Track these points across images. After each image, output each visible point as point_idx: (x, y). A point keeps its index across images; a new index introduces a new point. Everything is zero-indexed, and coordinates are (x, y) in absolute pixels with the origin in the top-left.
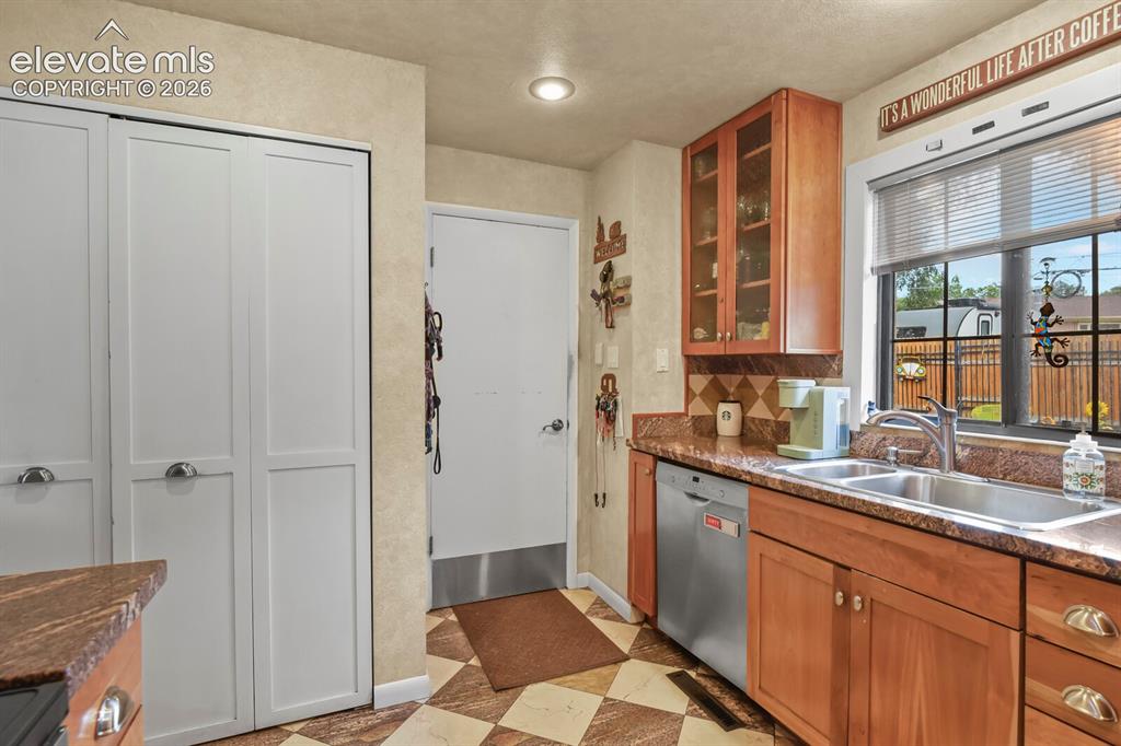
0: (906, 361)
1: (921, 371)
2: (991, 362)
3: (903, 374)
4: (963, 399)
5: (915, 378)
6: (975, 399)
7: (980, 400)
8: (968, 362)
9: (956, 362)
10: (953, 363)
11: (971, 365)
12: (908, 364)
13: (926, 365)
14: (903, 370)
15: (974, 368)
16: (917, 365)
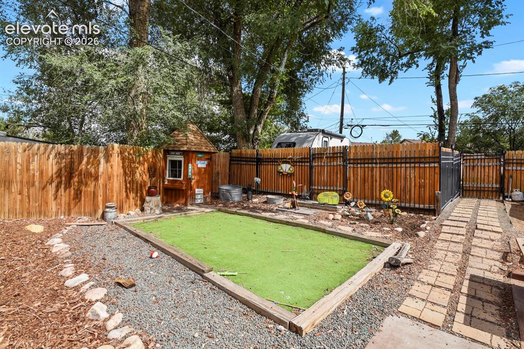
0: (284, 162)
1: (291, 169)
2: (329, 164)
3: (281, 171)
4: (313, 187)
5: (288, 174)
6: (319, 188)
7: (322, 188)
8: (316, 164)
9: (310, 164)
10: (308, 164)
11: (318, 166)
12: (285, 165)
13: (294, 166)
14: (282, 168)
15: (319, 168)
16: (289, 166)
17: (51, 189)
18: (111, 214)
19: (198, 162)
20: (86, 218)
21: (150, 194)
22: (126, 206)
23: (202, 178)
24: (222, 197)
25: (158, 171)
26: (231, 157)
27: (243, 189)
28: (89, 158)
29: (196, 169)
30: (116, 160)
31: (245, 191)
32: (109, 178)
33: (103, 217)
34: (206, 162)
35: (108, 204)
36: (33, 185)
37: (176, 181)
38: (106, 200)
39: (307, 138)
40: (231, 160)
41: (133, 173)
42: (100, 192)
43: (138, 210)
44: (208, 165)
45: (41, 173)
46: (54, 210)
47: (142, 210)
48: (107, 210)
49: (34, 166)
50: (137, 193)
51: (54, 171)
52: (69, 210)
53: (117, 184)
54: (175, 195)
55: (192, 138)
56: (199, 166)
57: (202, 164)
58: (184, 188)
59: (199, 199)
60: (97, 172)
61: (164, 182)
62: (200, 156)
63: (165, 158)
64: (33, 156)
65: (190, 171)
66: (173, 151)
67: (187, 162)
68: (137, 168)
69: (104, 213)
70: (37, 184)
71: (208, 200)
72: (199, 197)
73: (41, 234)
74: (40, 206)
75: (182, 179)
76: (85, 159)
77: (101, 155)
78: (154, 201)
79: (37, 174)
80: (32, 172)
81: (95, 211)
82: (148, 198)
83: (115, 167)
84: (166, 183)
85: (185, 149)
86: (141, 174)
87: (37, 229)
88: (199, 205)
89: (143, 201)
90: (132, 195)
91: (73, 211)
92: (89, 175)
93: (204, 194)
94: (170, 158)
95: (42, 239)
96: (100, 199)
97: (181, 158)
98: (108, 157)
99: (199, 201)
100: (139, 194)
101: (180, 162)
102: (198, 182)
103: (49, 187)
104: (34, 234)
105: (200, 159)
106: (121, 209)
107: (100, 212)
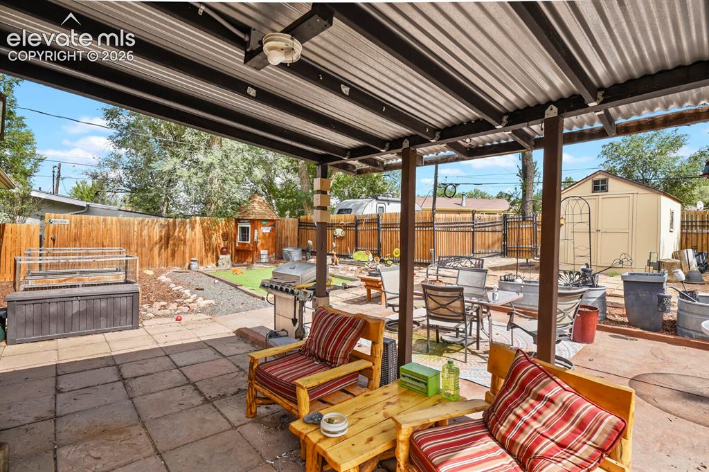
1: (343, 233)
3: (336, 235)
4: (358, 248)
5: (340, 237)
6: (362, 249)
7: (364, 249)
10: (355, 229)
11: (361, 230)
12: (339, 229)
13: (345, 230)
14: (336, 233)
15: (362, 232)
16: (341, 230)
17: (156, 250)
18: (194, 266)
19: (262, 228)
20: (178, 268)
21: (223, 253)
22: (205, 262)
23: (267, 242)
24: (284, 257)
25: (230, 236)
26: (300, 223)
27: (303, 250)
28: (180, 228)
29: (261, 234)
30: (198, 228)
31: (304, 252)
32: (193, 241)
33: (189, 268)
34: (270, 228)
35: (193, 259)
36: (144, 246)
37: (245, 244)
38: (191, 256)
39: (362, 204)
40: (299, 226)
41: (210, 237)
42: (187, 251)
43: (214, 265)
44: (272, 230)
45: (150, 238)
46: (157, 263)
47: (217, 265)
48: (192, 263)
49: (145, 233)
50: (213, 253)
51: (158, 238)
52: (167, 263)
53: (199, 245)
54: (245, 255)
55: (259, 207)
56: (264, 231)
57: (267, 230)
58: (251, 249)
59: (264, 258)
60: (185, 238)
61: (235, 245)
62: (264, 223)
63: (236, 226)
64: (144, 226)
65: (256, 235)
66: (243, 219)
67: (254, 228)
68: (213, 234)
69: (190, 264)
70: (147, 245)
71: (273, 260)
72: (264, 257)
73: (153, 276)
74: (149, 260)
75: (249, 242)
76: (177, 229)
77: (188, 226)
78: (225, 258)
79: (147, 239)
80: (143, 237)
81: (184, 264)
82: (221, 257)
83: (197, 233)
84: (237, 245)
85: (252, 218)
86: (217, 239)
87: (150, 272)
88: (265, 263)
89: (218, 258)
90: (209, 255)
91: (169, 264)
92: (179, 239)
93: (269, 254)
94: (240, 225)
95: (154, 278)
96: (187, 255)
97: (249, 225)
98: (193, 228)
99: (264, 261)
100: (215, 254)
101: (248, 228)
102: (262, 244)
103: (155, 248)
104: (148, 275)
105: (264, 226)
106: (201, 263)
107: (187, 265)
